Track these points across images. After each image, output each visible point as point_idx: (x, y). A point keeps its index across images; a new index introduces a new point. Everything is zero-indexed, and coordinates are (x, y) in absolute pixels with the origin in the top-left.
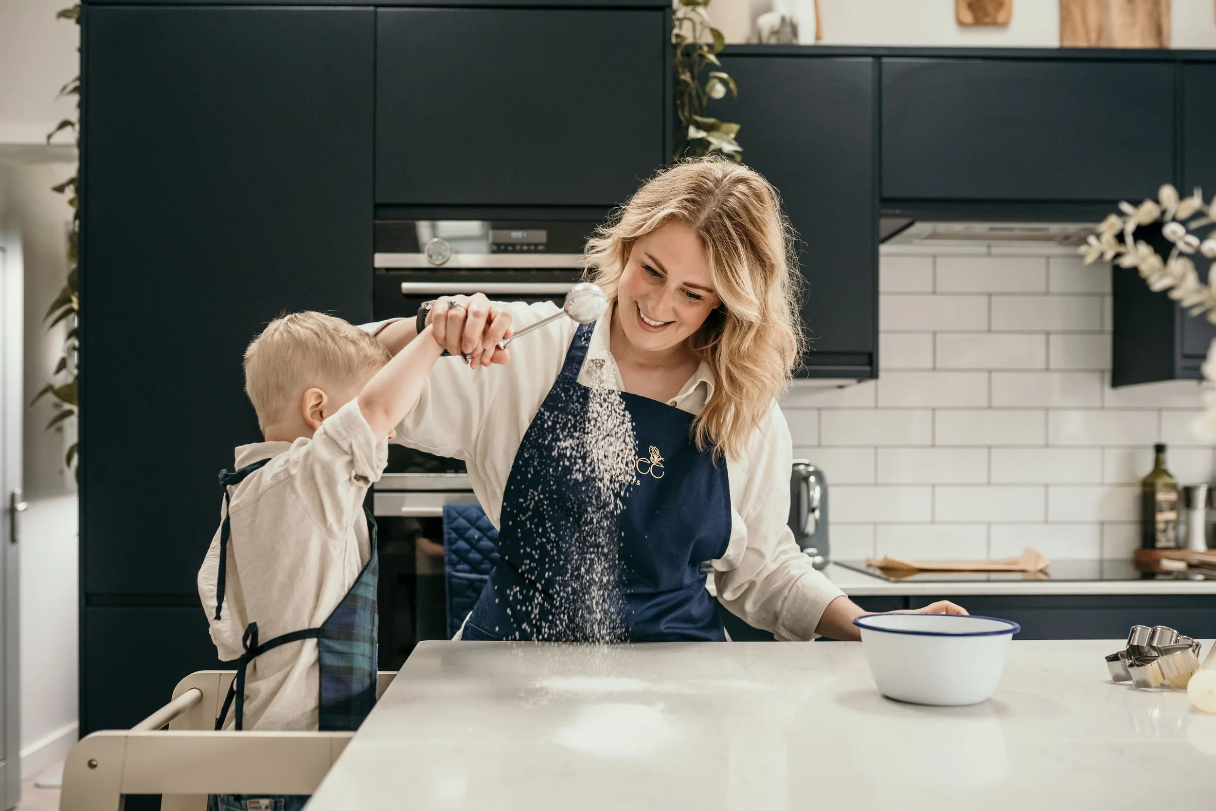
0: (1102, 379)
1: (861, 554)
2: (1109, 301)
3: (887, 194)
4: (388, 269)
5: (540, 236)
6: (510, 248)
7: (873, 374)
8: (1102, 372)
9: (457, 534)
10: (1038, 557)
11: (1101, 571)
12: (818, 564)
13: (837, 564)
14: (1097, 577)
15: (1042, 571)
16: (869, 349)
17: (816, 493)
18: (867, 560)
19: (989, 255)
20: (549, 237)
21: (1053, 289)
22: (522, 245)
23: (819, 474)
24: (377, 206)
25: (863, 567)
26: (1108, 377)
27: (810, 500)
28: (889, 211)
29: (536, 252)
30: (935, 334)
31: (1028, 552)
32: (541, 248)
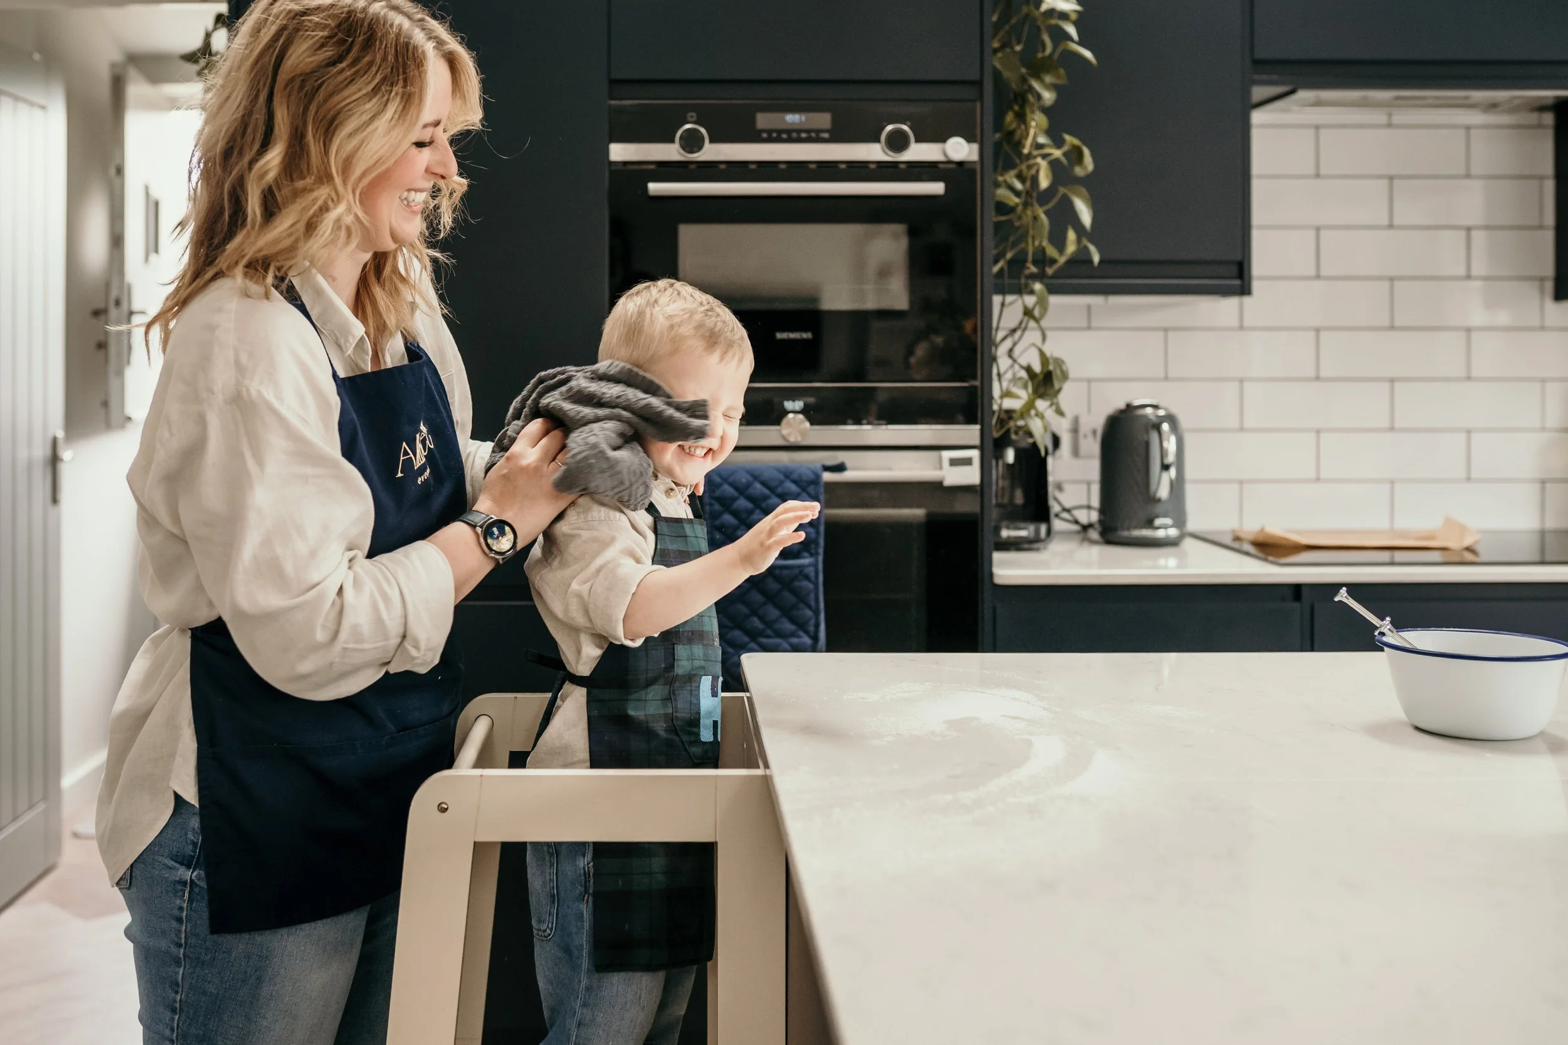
0: (1542, 290)
1: (1223, 523)
2: (1550, 186)
3: (1260, 54)
4: (625, 163)
5: (823, 120)
6: (784, 136)
7: (1244, 290)
8: (1542, 279)
9: (723, 505)
10: (1463, 529)
11: (1543, 549)
12: (1174, 537)
13: (1195, 536)
14: (1537, 558)
15: (1469, 549)
16: (1239, 258)
17: (1171, 445)
18: (1233, 531)
19: (1390, 125)
20: (834, 121)
21: (1474, 171)
22: (799, 131)
23: (1171, 419)
24: (613, 82)
25: (1228, 540)
26: (1549, 286)
27: (1163, 453)
28: (1264, 77)
29: (818, 140)
30: (1318, 229)
31: (1449, 522)
32: (826, 135)
